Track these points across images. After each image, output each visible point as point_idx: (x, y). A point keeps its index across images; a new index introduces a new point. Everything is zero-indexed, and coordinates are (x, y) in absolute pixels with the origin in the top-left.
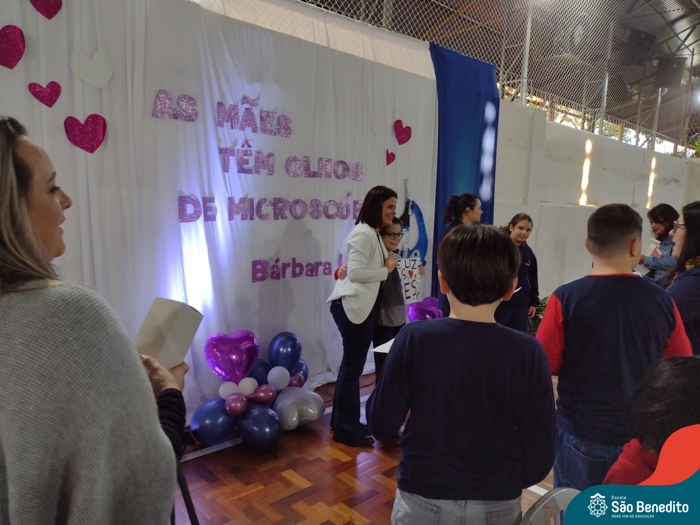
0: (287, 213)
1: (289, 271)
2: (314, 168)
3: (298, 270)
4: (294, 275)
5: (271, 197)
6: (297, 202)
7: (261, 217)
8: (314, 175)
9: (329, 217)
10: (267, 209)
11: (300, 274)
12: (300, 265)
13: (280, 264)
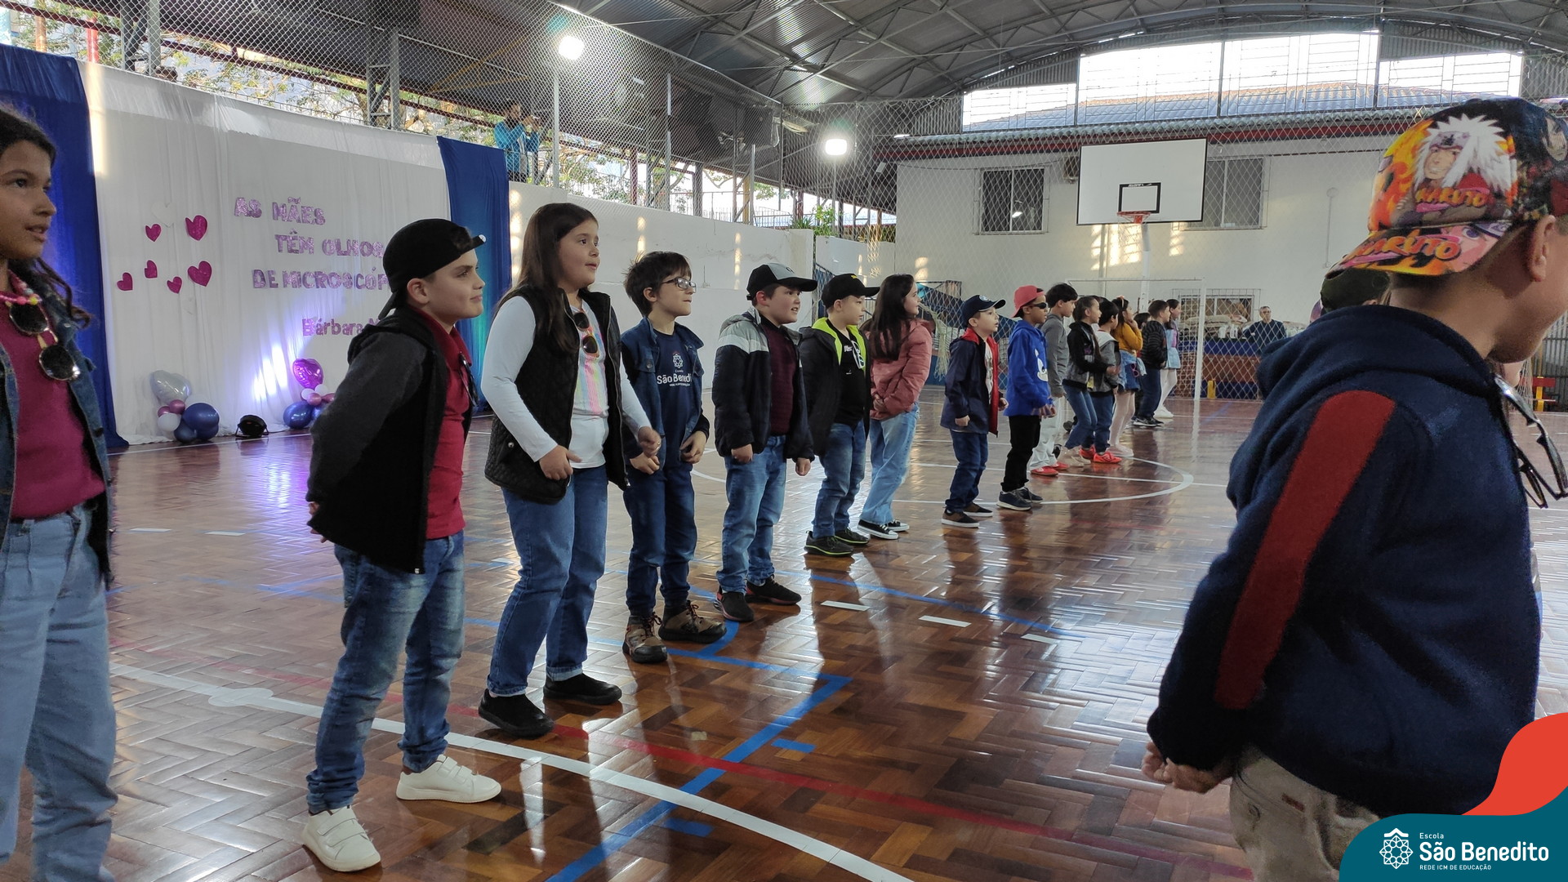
0: (325, 283)
1: (329, 329)
2: (344, 248)
3: (336, 329)
4: (334, 333)
5: (312, 271)
6: (333, 274)
7: (307, 286)
8: (345, 254)
9: (359, 287)
10: (310, 280)
11: (339, 332)
12: (338, 325)
13: (322, 323)
